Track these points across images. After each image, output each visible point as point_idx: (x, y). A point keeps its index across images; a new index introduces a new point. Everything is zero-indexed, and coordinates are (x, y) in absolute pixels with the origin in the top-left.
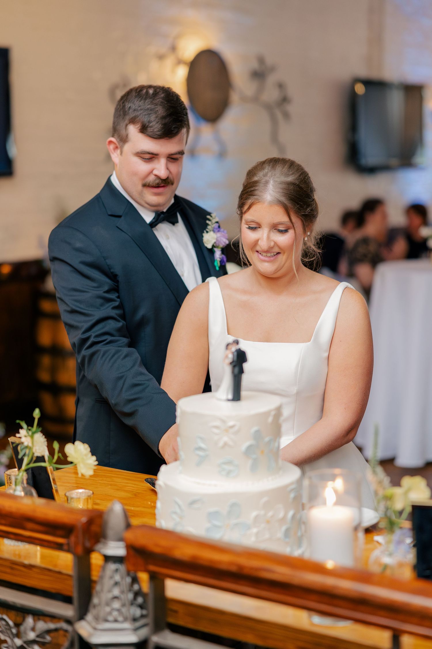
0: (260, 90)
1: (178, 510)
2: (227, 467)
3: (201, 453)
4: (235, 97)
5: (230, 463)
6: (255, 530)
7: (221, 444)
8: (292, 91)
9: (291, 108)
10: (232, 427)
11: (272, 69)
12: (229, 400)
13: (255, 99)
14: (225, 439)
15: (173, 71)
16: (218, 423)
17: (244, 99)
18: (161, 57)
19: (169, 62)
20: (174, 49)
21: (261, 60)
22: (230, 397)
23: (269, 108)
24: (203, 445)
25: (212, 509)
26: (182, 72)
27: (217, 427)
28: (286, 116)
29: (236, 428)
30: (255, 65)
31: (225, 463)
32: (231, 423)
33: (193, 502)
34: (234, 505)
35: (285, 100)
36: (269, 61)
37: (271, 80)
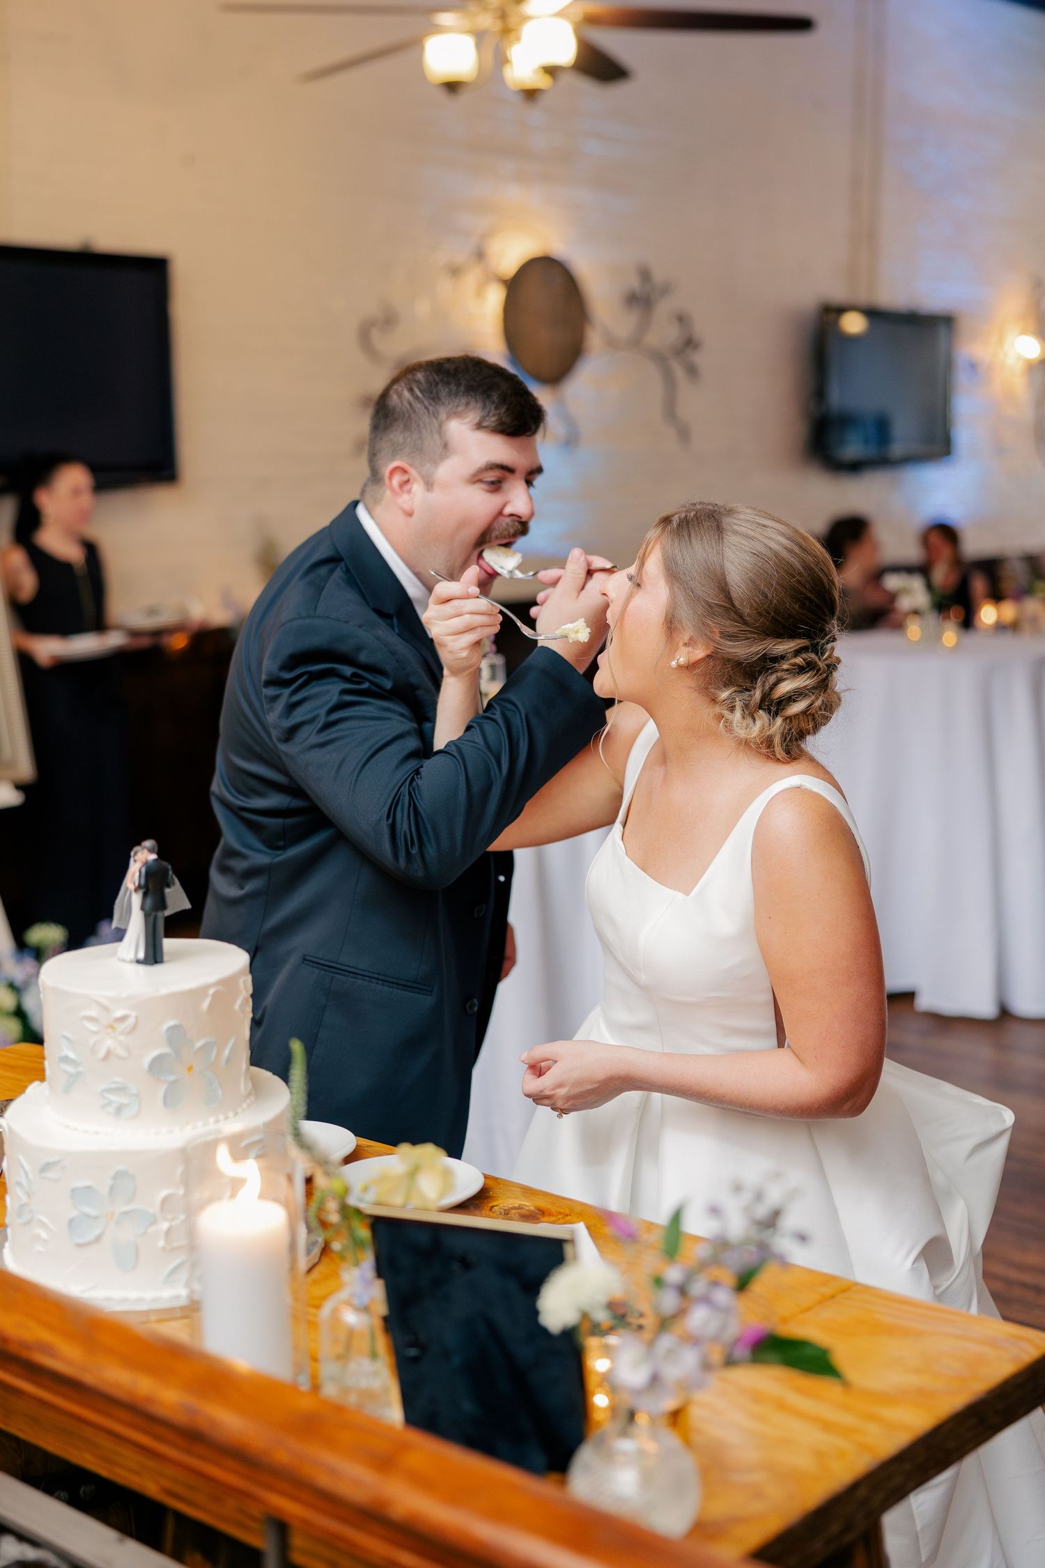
0: (644, 326)
1: (24, 1181)
2: (115, 1098)
3: (70, 1069)
4: (594, 339)
5: (121, 1090)
6: (165, 1226)
7: (102, 1054)
8: (703, 327)
9: (699, 359)
10: (123, 1019)
11: (666, 290)
12: (138, 962)
13: (635, 342)
14: (109, 1043)
15: (480, 292)
16: (93, 1013)
17: (612, 342)
18: (455, 271)
19: (471, 278)
20: (480, 255)
21: (645, 274)
22: (141, 955)
23: (659, 358)
24: (72, 1055)
25: (79, 1184)
26: (495, 297)
27: (92, 1019)
28: (692, 371)
29: (131, 1021)
30: (634, 283)
31: (109, 1090)
32: (119, 1013)
33: (46, 1167)
34: (118, 1176)
35: (690, 343)
36: (658, 276)
37: (664, 309)
